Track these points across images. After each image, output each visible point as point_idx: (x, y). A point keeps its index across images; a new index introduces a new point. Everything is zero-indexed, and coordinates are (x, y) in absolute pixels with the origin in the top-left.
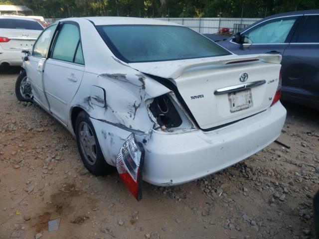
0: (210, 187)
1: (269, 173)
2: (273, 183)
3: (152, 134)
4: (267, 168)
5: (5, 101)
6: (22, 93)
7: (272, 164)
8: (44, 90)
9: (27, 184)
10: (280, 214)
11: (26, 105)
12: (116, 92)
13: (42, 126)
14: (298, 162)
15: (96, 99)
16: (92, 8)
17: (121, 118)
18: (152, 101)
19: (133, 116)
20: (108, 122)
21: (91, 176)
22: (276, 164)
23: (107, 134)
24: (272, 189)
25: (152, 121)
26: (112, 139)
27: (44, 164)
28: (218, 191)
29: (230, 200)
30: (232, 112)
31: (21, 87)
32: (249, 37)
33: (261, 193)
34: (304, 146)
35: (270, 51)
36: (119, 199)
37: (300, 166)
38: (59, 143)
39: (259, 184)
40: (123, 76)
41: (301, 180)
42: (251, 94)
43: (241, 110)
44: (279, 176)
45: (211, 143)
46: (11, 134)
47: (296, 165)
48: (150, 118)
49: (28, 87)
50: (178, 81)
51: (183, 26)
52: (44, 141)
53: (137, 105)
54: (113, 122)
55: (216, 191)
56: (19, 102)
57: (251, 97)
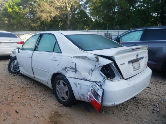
0: (123, 108)
1: (147, 100)
2: (151, 104)
3: (105, 82)
4: (145, 98)
5: (3, 74)
6: (12, 69)
7: (146, 95)
8: (32, 66)
9: (34, 113)
10: (160, 117)
11: (15, 75)
12: (81, 64)
13: (28, 85)
14: (158, 94)
15: (70, 68)
16: (32, 26)
17: (84, 76)
18: (102, 67)
19: (91, 75)
20: (77, 79)
21: (65, 107)
22: (148, 95)
23: (78, 84)
24: (151, 106)
25: (103, 76)
26: (81, 86)
27: (38, 103)
28: (128, 110)
29: (135, 113)
30: (134, 71)
31: (11, 66)
32: (122, 39)
33: (147, 109)
34: (157, 87)
35: (133, 45)
36: (83, 117)
37: (159, 96)
38: (40, 93)
39: (145, 105)
40: (86, 57)
41: (162, 102)
42: (139, 63)
43: (137, 70)
44: (152, 101)
45: (130, 85)
46: (13, 90)
47: (157, 95)
48: (101, 75)
49: (15, 66)
50: (116, 58)
51: (97, 34)
52: (32, 92)
53: (93, 69)
54: (80, 78)
55: (126, 109)
56: (10, 74)
57: (139, 64)
